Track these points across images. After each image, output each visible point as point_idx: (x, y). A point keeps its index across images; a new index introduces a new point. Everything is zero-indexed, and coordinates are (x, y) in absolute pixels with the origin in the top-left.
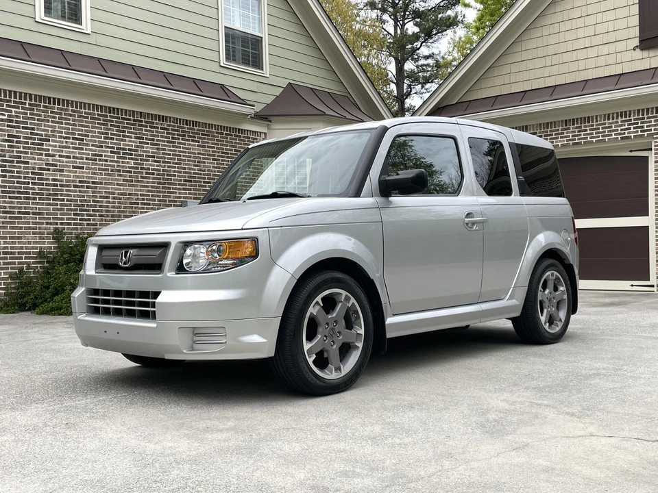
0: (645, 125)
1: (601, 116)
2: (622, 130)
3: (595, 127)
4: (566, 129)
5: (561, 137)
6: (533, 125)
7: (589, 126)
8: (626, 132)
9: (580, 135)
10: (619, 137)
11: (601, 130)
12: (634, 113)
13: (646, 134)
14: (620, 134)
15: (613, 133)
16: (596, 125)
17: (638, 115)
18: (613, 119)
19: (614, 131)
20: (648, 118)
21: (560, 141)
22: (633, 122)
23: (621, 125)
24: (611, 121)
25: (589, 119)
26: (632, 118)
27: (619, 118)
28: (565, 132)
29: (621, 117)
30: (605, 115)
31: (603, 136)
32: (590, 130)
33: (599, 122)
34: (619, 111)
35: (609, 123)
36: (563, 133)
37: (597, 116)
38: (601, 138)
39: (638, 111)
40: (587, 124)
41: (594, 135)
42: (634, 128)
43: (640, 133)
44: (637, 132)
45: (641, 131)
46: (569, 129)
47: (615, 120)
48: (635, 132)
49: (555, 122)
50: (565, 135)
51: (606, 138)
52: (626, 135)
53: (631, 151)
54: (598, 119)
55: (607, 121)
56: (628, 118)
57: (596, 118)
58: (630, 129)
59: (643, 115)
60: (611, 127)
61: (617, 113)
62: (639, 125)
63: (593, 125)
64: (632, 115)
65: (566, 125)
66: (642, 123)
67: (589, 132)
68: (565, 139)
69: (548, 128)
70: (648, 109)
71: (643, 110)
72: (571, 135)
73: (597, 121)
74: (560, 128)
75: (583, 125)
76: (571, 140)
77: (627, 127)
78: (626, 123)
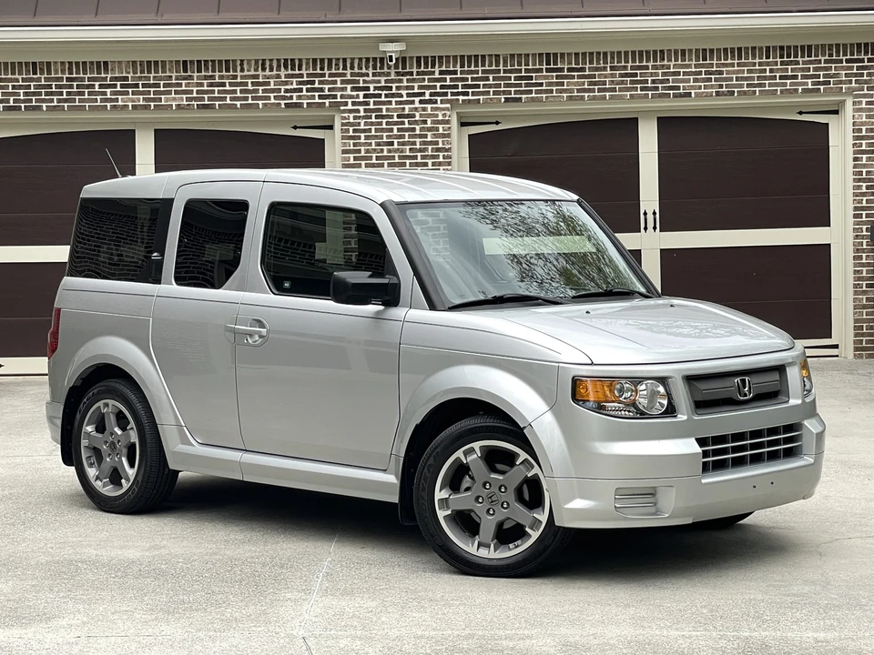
0: (327, 87)
1: (249, 61)
2: (286, 91)
3: (239, 80)
4: (185, 79)
5: (176, 92)
6: (120, 62)
7: (228, 77)
8: (295, 95)
9: (213, 92)
10: (283, 102)
11: (250, 87)
12: (307, 64)
13: (327, 101)
14: (284, 98)
15: (272, 95)
16: (242, 77)
17: (315, 69)
18: (271, 70)
19: (273, 91)
20: (331, 75)
21: (174, 99)
22: (305, 79)
23: (286, 83)
24: (267, 73)
25: (228, 65)
26: (304, 72)
27: (282, 68)
28: (184, 82)
29: (286, 68)
30: (257, 61)
31: (253, 98)
32: (231, 85)
33: (246, 73)
34: (282, 57)
35: (265, 77)
36: (180, 85)
37: (242, 61)
38: (250, 101)
39: (315, 61)
40: (224, 73)
41: (239, 95)
42: (308, 90)
43: (317, 100)
44: (313, 97)
45: (320, 97)
46: (191, 77)
47: (275, 72)
48: (308, 97)
49: (164, 63)
50: (184, 88)
51: (260, 102)
52: (295, 100)
53: (295, 128)
54: (245, 67)
55: (260, 72)
56: (297, 72)
57: (242, 64)
58: (301, 90)
59: (322, 69)
60: (269, 84)
61: (278, 60)
62: (317, 85)
63: (235, 77)
64: (304, 67)
65: (185, 71)
66: (320, 83)
67: (228, 88)
68: (184, 96)
69: (149, 72)
70: (330, 61)
71: (322, 60)
72: (195, 89)
73: (242, 70)
74: (174, 75)
75: (217, 74)
76: (196, 99)
77: (295, 86)
78: (294, 80)
